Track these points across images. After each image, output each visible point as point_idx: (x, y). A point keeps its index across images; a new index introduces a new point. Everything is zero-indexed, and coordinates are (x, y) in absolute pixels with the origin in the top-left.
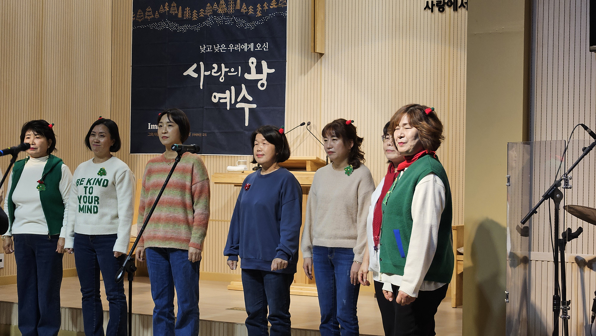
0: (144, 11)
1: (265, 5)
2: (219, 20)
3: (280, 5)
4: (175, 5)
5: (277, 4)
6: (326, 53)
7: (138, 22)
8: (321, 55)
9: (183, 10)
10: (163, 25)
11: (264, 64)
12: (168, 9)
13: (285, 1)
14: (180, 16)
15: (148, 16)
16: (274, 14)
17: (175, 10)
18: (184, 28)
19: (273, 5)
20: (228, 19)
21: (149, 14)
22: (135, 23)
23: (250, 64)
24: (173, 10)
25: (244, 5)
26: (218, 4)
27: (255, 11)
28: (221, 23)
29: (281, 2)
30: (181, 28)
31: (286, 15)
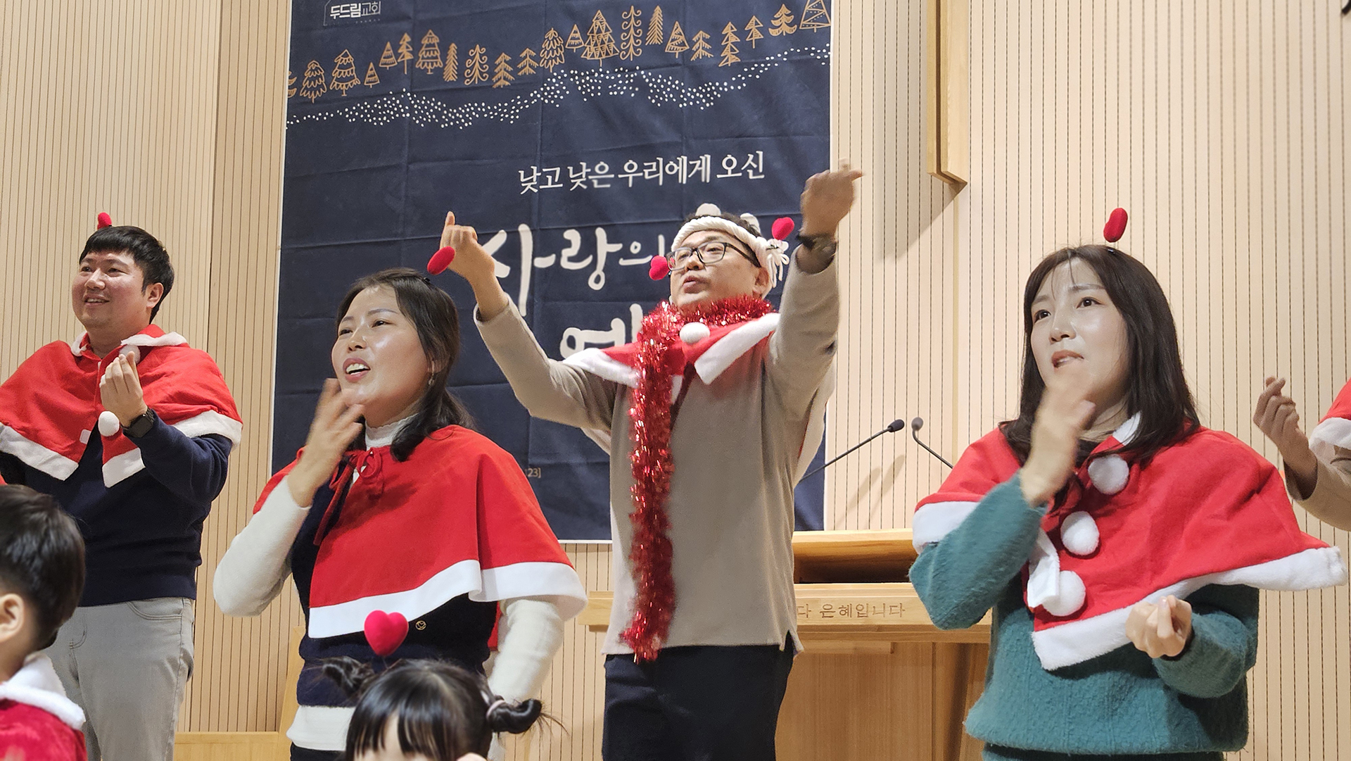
0: (328, 66)
1: (753, 25)
2: (587, 83)
3: (805, 25)
4: (436, 40)
5: (796, 21)
6: (974, 182)
7: (306, 101)
8: (957, 185)
9: (463, 56)
10: (393, 108)
12: (409, 57)
13: (825, 11)
14: (450, 74)
15: (340, 80)
16: (783, 56)
17: (433, 58)
18: (465, 115)
19: (782, 23)
20: (619, 79)
21: (346, 73)
22: (296, 106)
24: (428, 58)
25: (677, 30)
26: (585, 28)
27: (716, 44)
28: (596, 91)
29: (809, 15)
30: (453, 114)
31: (826, 56)
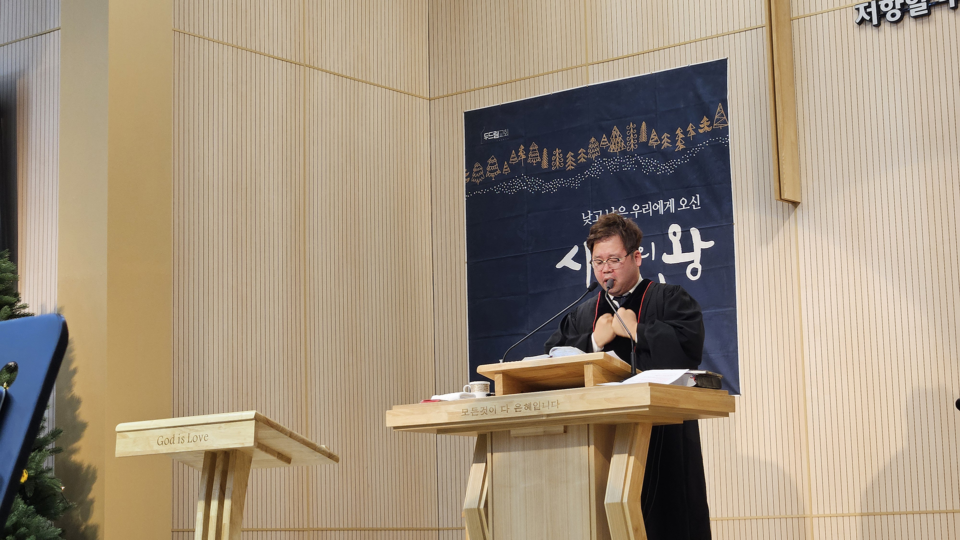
0: (484, 165)
1: (690, 128)
2: (612, 165)
3: (716, 126)
4: (537, 147)
5: (711, 125)
6: (804, 202)
7: (475, 184)
8: (795, 204)
9: (550, 155)
10: (518, 185)
11: (695, 233)
12: (524, 157)
13: (725, 117)
14: (545, 165)
15: (491, 172)
16: (707, 143)
17: (536, 157)
18: (553, 186)
19: (705, 126)
20: (628, 161)
21: (493, 168)
22: (470, 187)
23: (671, 236)
24: (533, 157)
25: (654, 133)
26: (609, 136)
27: (673, 141)
28: (616, 169)
29: (718, 120)
30: (548, 186)
31: (727, 142)
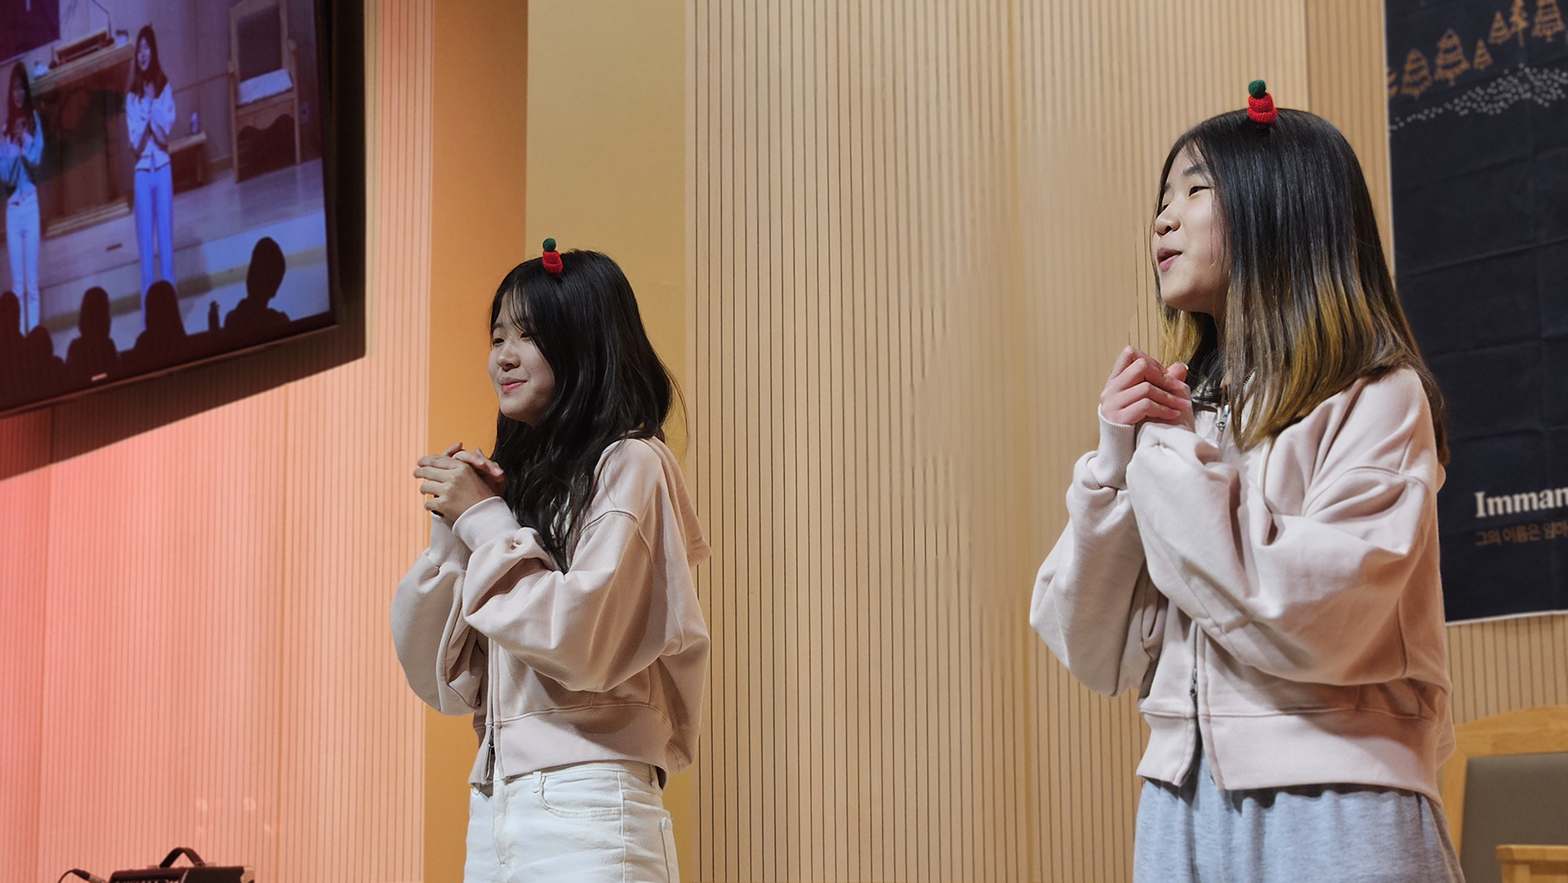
0: (1431, 53)
7: (1409, 100)
10: (1511, 90)
12: (1523, 24)
15: (1447, 67)
21: (1451, 58)
22: (1399, 107)
24: (1546, 22)
